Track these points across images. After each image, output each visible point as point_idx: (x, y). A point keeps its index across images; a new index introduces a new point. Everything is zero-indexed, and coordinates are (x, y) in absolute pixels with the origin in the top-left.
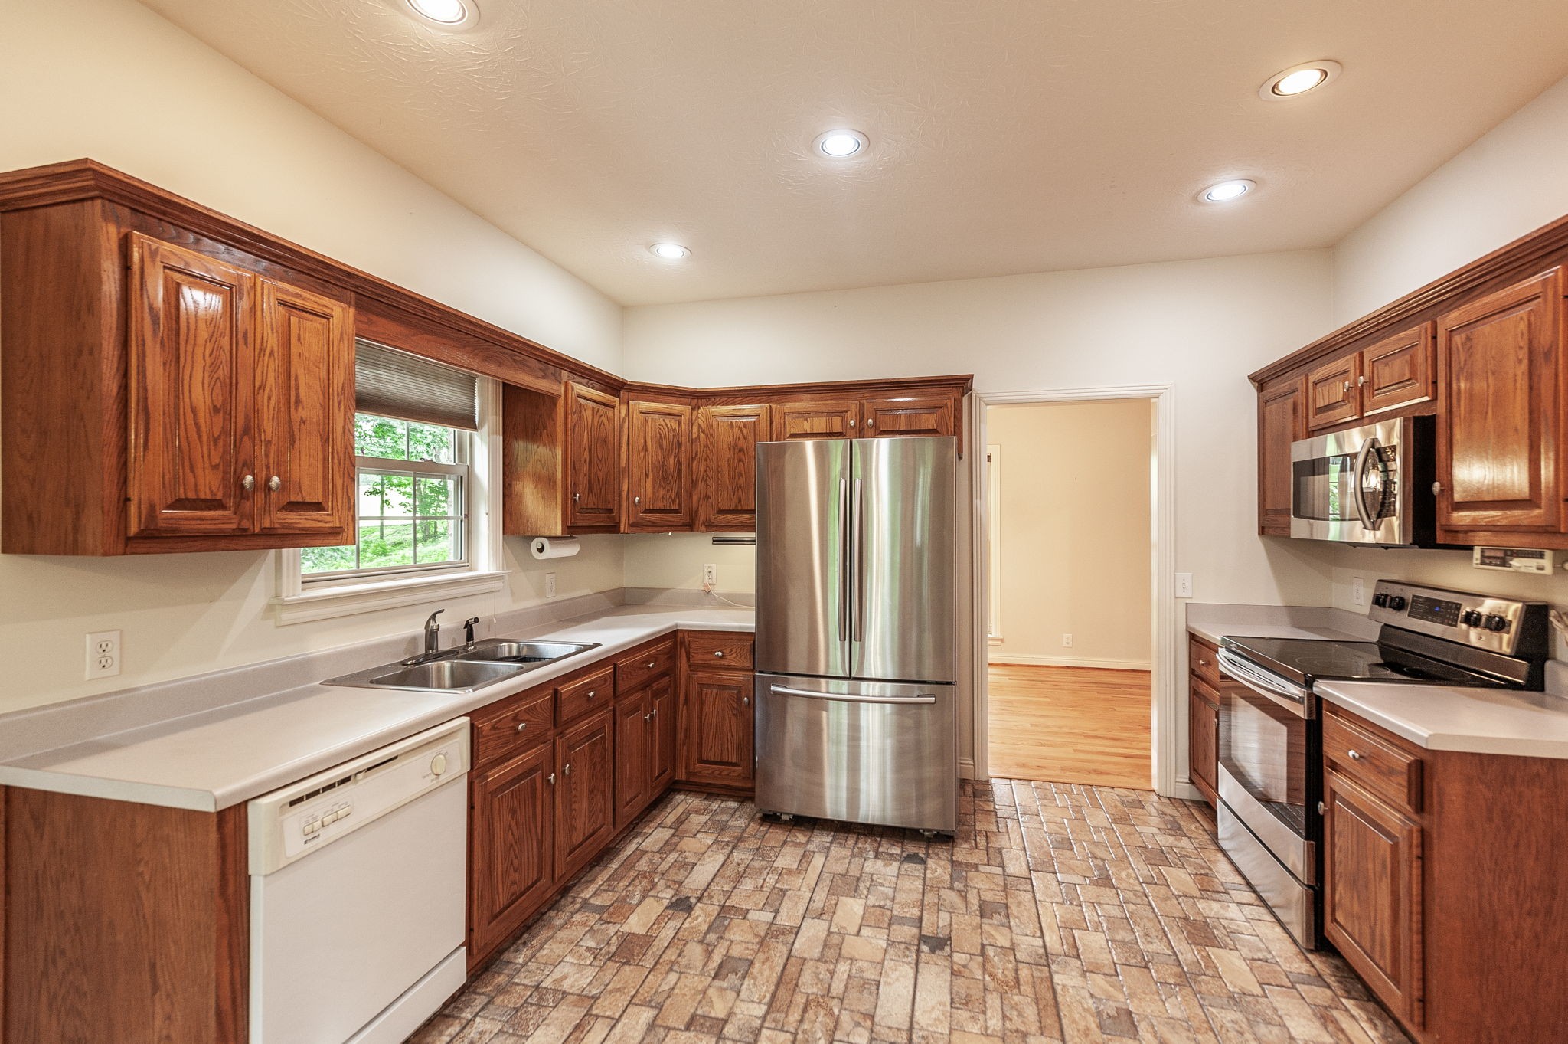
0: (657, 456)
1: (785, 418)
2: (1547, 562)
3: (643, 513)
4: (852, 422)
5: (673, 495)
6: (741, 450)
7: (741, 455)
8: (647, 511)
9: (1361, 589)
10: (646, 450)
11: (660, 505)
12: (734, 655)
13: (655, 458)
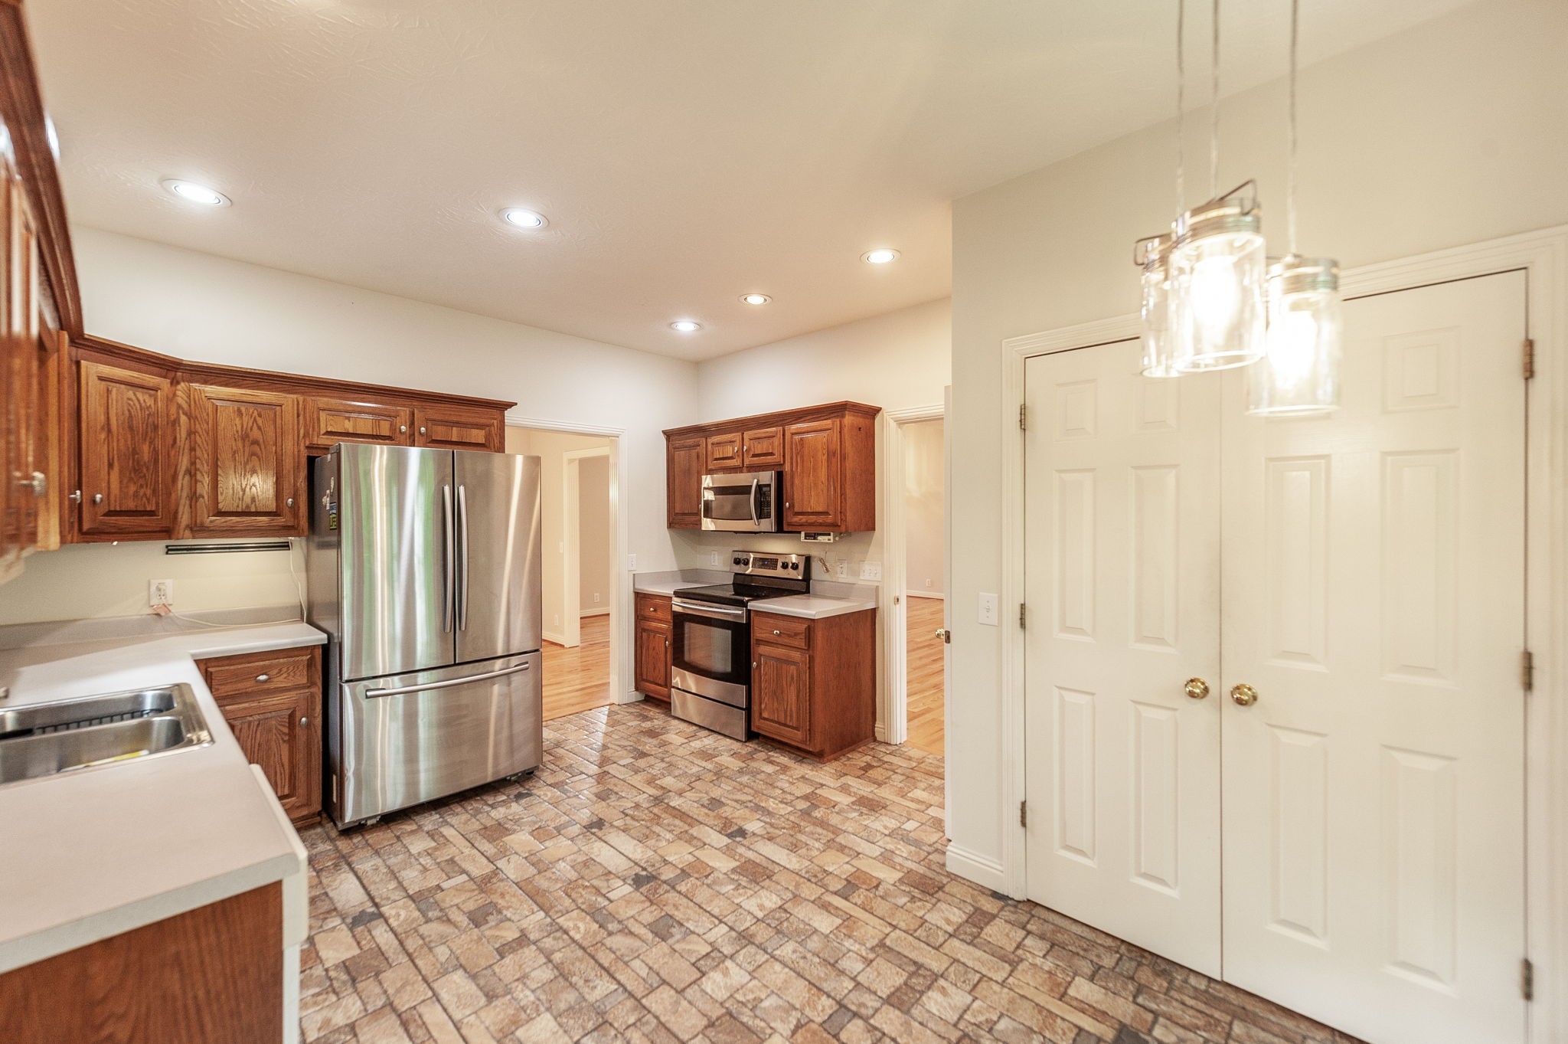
0: (126, 441)
1: (319, 414)
2: (831, 537)
3: (104, 515)
4: (403, 428)
5: (149, 492)
6: (255, 442)
7: (256, 448)
8: (110, 513)
9: (716, 557)
10: (109, 431)
11: (131, 505)
12: (285, 675)
13: (122, 442)
